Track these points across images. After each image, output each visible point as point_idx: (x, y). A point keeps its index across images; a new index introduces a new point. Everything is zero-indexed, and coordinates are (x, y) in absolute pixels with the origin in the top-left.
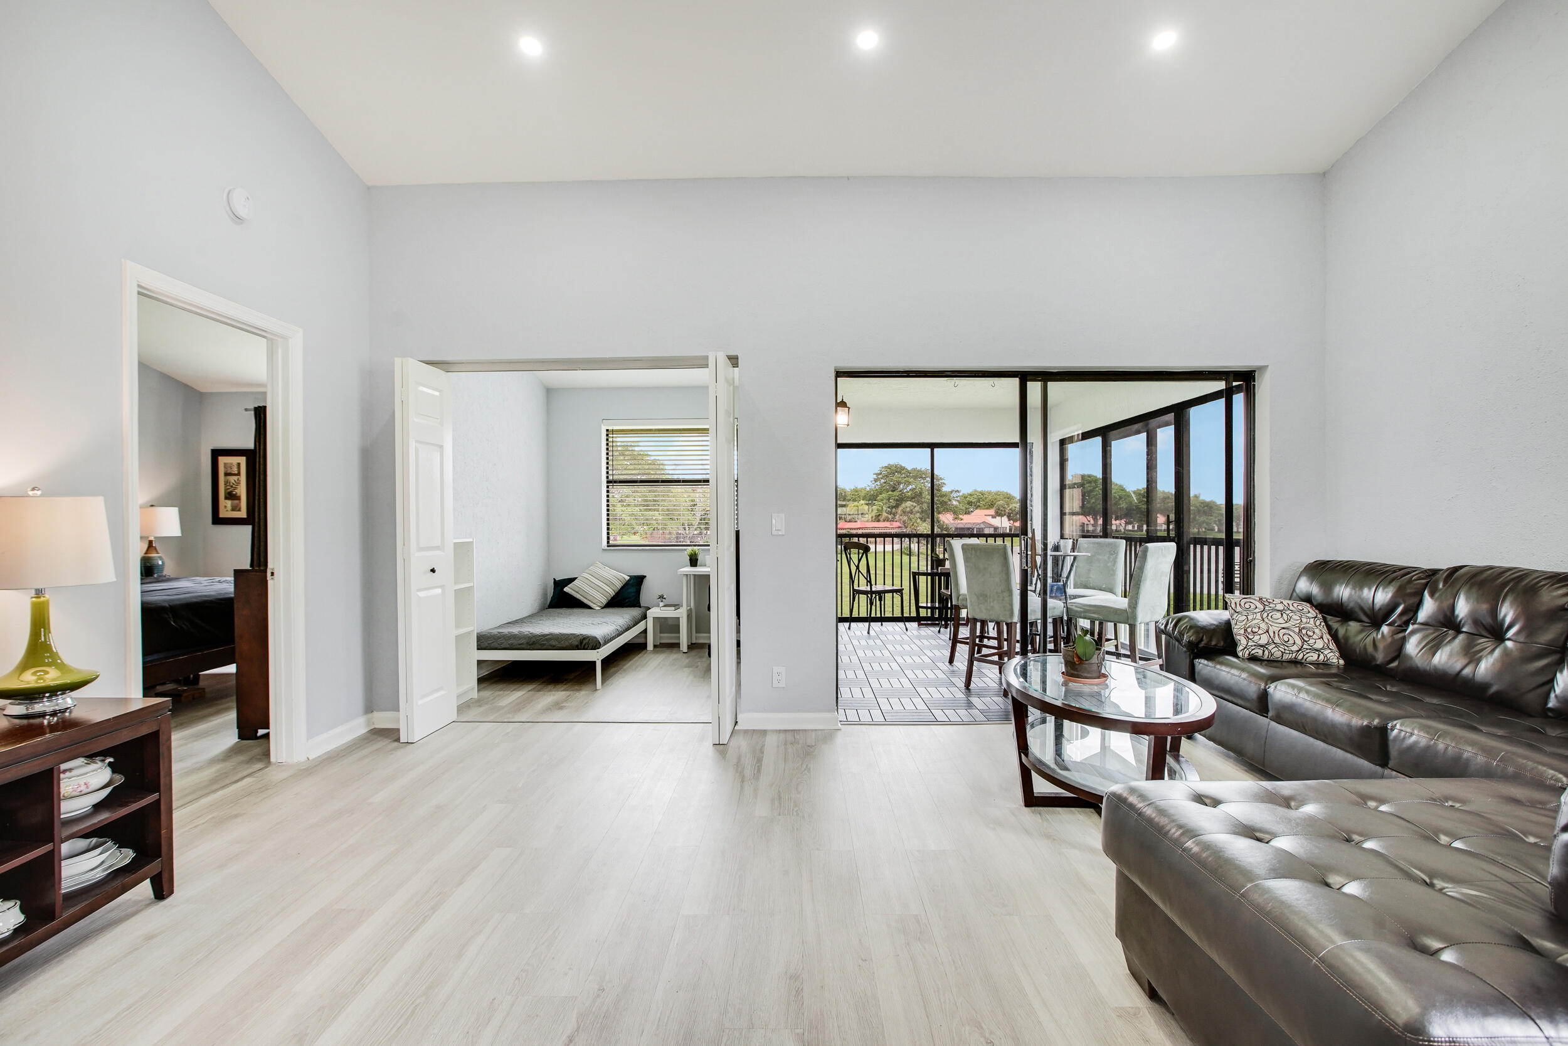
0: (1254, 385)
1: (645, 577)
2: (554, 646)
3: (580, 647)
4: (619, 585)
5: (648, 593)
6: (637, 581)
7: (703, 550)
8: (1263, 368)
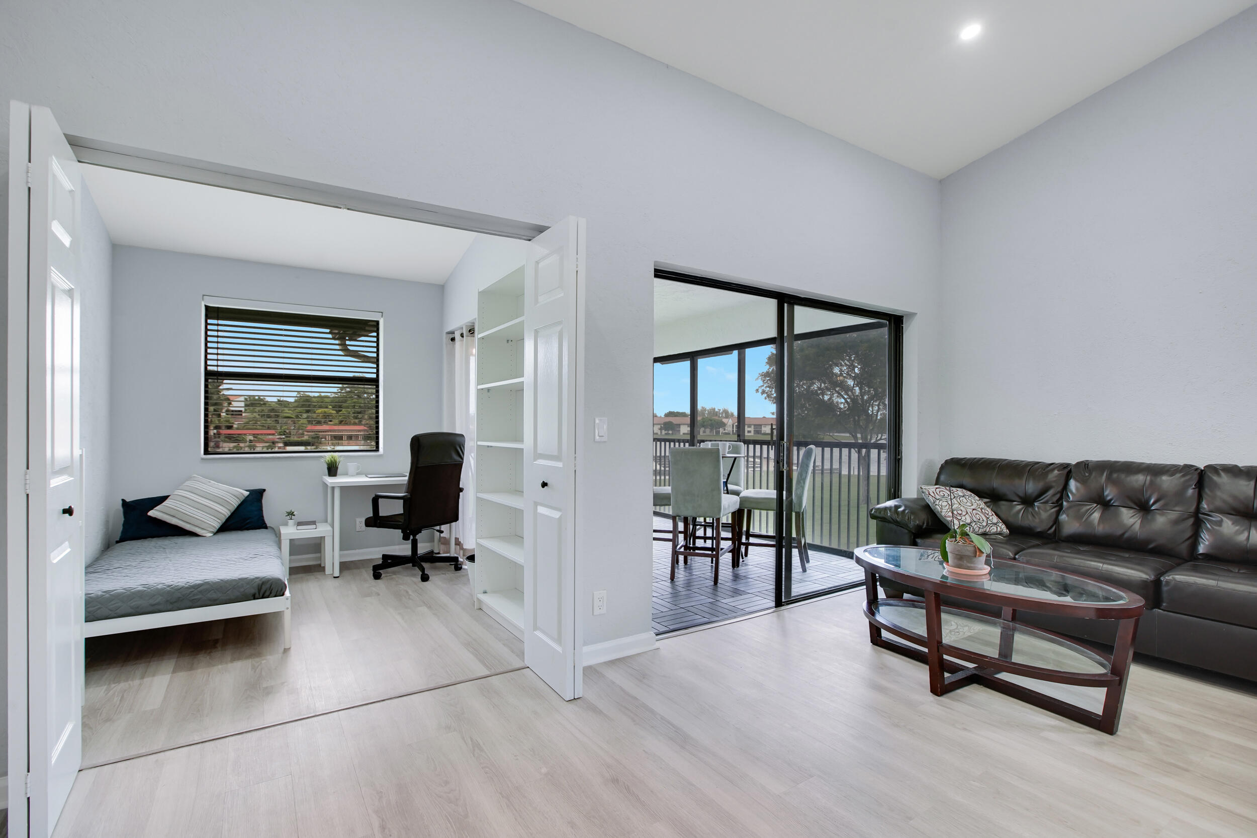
0: (903, 327)
1: (264, 490)
2: (215, 600)
3: (257, 595)
4: (235, 503)
5: (271, 510)
6: (257, 496)
7: (345, 456)
8: (912, 315)
